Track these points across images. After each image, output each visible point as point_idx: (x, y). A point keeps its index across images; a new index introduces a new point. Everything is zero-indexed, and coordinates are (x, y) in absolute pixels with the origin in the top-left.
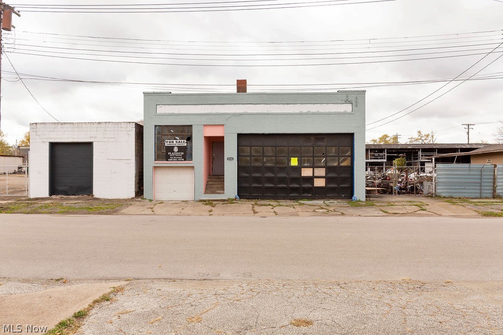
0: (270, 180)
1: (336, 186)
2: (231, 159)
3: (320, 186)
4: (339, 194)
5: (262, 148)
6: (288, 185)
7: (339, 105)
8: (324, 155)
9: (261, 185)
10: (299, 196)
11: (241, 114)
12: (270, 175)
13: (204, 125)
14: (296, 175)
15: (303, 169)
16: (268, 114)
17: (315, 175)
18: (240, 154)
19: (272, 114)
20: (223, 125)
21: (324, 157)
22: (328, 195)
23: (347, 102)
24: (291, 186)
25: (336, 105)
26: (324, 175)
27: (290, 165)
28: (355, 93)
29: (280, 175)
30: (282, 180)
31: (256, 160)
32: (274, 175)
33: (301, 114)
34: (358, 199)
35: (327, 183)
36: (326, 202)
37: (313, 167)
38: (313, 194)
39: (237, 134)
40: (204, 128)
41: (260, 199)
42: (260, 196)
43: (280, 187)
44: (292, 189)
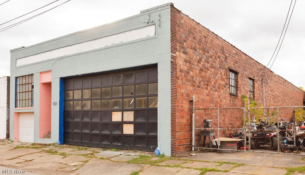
1: (145, 134)
2: (55, 104)
3: (128, 133)
4: (147, 145)
6: (100, 132)
7: (142, 29)
8: (133, 95)
9: (80, 131)
10: (110, 145)
11: (62, 58)
13: (41, 73)
14: (106, 120)
15: (113, 113)
16: (80, 54)
17: (124, 120)
18: (66, 99)
19: (84, 53)
20: (50, 71)
22: (136, 145)
23: (149, 23)
24: (103, 133)
25: (139, 30)
26: (132, 120)
28: (159, 9)
29: (95, 120)
30: (96, 126)
32: (89, 120)
33: (106, 48)
34: (161, 152)
35: (135, 130)
37: (123, 111)
38: (123, 144)
39: (59, 78)
40: (41, 76)
41: (78, 146)
42: (79, 142)
43: (94, 133)
44: (104, 136)
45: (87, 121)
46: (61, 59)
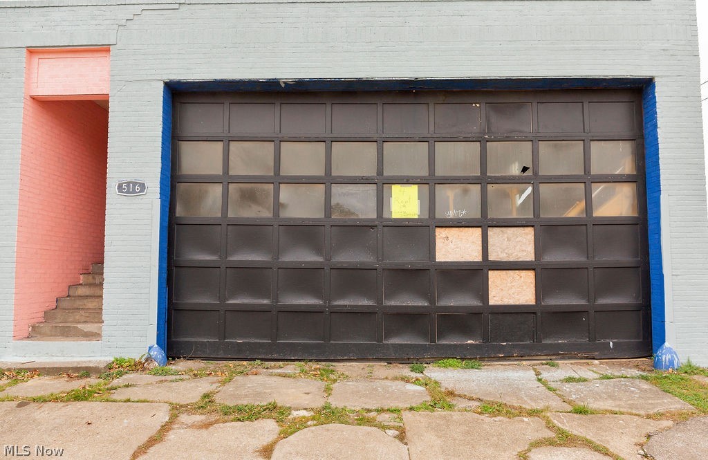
0: (303, 277)
1: (582, 302)
2: (132, 188)
3: (512, 302)
4: (593, 339)
5: (270, 147)
6: (379, 301)
8: (529, 173)
9: (266, 301)
10: (424, 349)
11: (182, 3)
12: (303, 256)
13: (32, 51)
14: (409, 258)
15: (440, 233)
17: (492, 257)
18: (181, 173)
20: (104, 49)
21: (525, 181)
22: (547, 342)
24: (393, 303)
26: (530, 257)
27: (385, 216)
29: (348, 257)
30: (354, 278)
31: (249, 197)
32: (320, 259)
34: (683, 361)
35: (541, 290)
36: (545, 375)
37: (485, 223)
38: (485, 339)
39: (162, 85)
40: (29, 63)
41: (262, 360)
42: (261, 345)
43: (345, 306)
44: (398, 314)
45: (303, 262)
46: (177, 6)
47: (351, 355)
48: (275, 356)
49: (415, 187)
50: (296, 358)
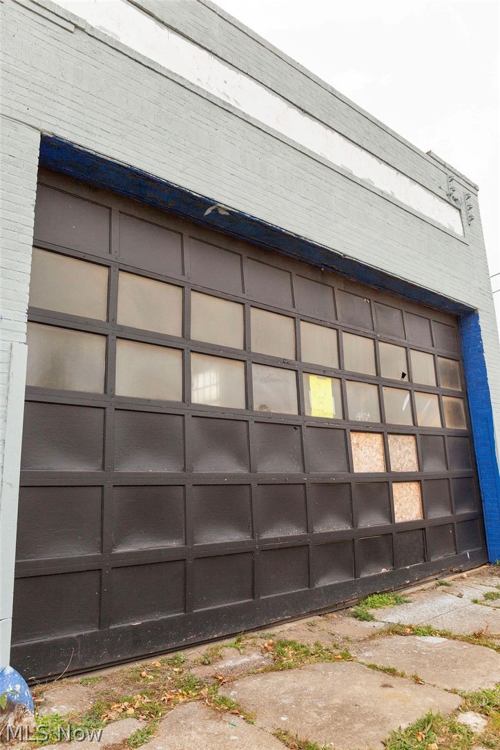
6: (309, 528)
8: (407, 380)
14: (332, 469)
17: (393, 468)
21: (404, 388)
22: (434, 559)
23: (451, 199)
25: (431, 197)
26: (415, 468)
27: (307, 413)
28: (462, 182)
29: (273, 468)
37: (384, 429)
39: (38, 138)
42: (170, 624)
43: (276, 540)
44: (327, 544)
45: (225, 476)
47: (285, 613)
48: (192, 638)
49: (329, 380)
50: (221, 634)
